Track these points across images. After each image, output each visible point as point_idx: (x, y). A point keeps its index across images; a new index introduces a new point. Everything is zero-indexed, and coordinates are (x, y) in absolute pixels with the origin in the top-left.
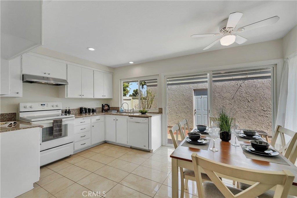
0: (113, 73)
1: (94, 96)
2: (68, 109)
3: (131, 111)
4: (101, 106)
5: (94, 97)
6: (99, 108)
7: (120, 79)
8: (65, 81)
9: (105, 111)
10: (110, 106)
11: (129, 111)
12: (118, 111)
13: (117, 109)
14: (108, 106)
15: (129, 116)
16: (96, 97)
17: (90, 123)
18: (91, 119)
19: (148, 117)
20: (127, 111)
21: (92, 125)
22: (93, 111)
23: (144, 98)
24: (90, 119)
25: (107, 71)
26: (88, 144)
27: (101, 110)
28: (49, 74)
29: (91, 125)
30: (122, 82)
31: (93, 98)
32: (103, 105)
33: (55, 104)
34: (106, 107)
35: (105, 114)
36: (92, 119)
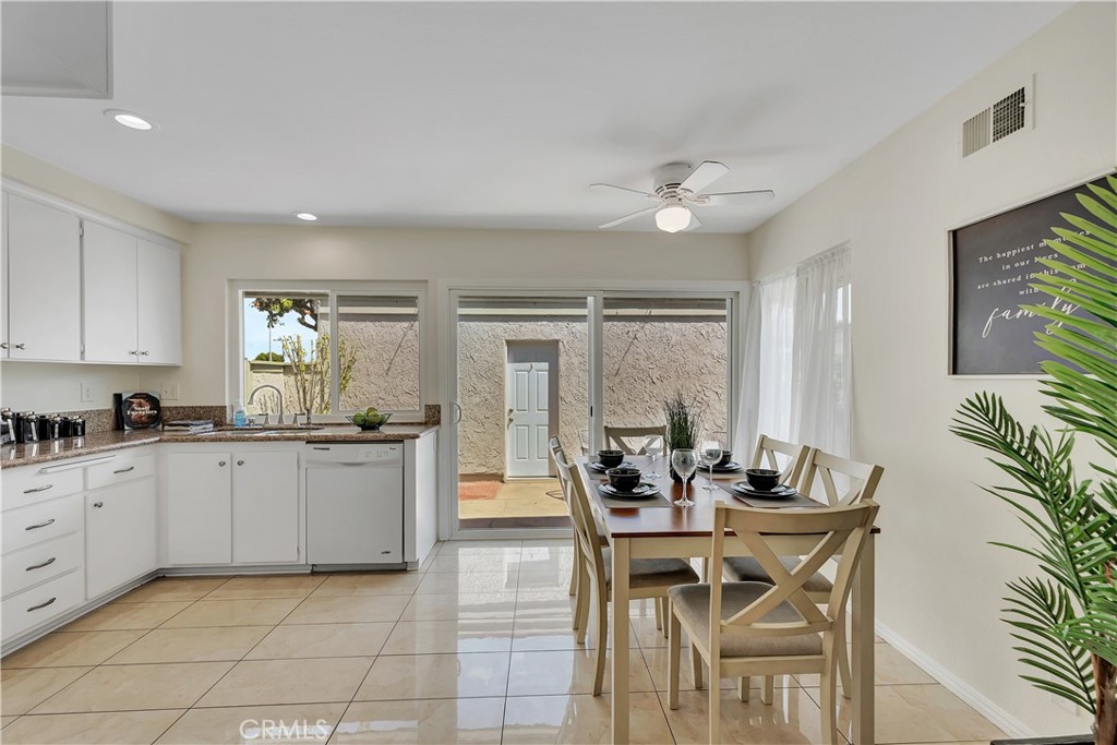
0: (184, 244)
1: (82, 353)
3: (295, 421)
4: (109, 404)
5: (82, 357)
6: (99, 413)
7: (231, 281)
9: (135, 429)
10: (163, 404)
11: (287, 422)
12: (219, 424)
13: (215, 416)
14: (154, 402)
15: (308, 442)
16: (91, 358)
17: (81, 488)
18: (85, 470)
19: (402, 441)
20: (273, 423)
21: (93, 499)
23: (308, 366)
24: (81, 470)
25: (149, 231)
26: (71, 598)
27: (108, 422)
29: (85, 498)
30: (240, 292)
31: (76, 359)
32: (118, 397)
34: (140, 405)
35: (160, 441)
36: (90, 470)
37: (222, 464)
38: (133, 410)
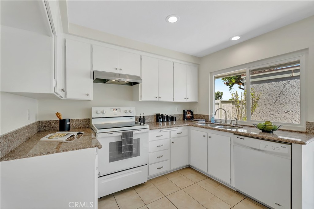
0: (199, 64)
1: (173, 99)
2: (142, 115)
3: (231, 123)
4: (182, 113)
5: (173, 100)
6: (180, 115)
7: (211, 73)
8: (139, 78)
9: (187, 120)
10: (194, 113)
11: (228, 123)
12: (207, 121)
13: (206, 118)
14: (192, 113)
15: (234, 134)
16: (176, 100)
17: (169, 137)
18: (170, 132)
19: (291, 144)
20: (223, 123)
21: (172, 141)
22: (173, 119)
24: (169, 132)
25: (189, 62)
27: (182, 118)
28: (121, 69)
29: (170, 140)
30: (214, 76)
31: (172, 101)
32: (184, 111)
33: (128, 109)
34: (189, 113)
35: (189, 125)
37: (204, 136)
38: (187, 115)
